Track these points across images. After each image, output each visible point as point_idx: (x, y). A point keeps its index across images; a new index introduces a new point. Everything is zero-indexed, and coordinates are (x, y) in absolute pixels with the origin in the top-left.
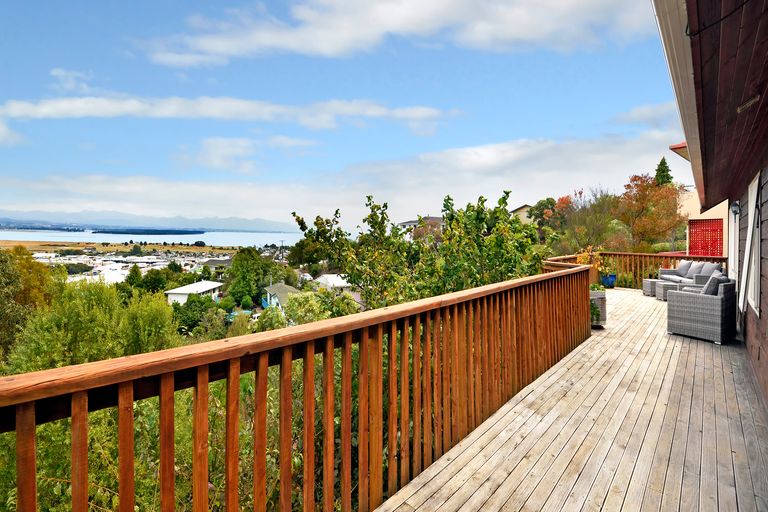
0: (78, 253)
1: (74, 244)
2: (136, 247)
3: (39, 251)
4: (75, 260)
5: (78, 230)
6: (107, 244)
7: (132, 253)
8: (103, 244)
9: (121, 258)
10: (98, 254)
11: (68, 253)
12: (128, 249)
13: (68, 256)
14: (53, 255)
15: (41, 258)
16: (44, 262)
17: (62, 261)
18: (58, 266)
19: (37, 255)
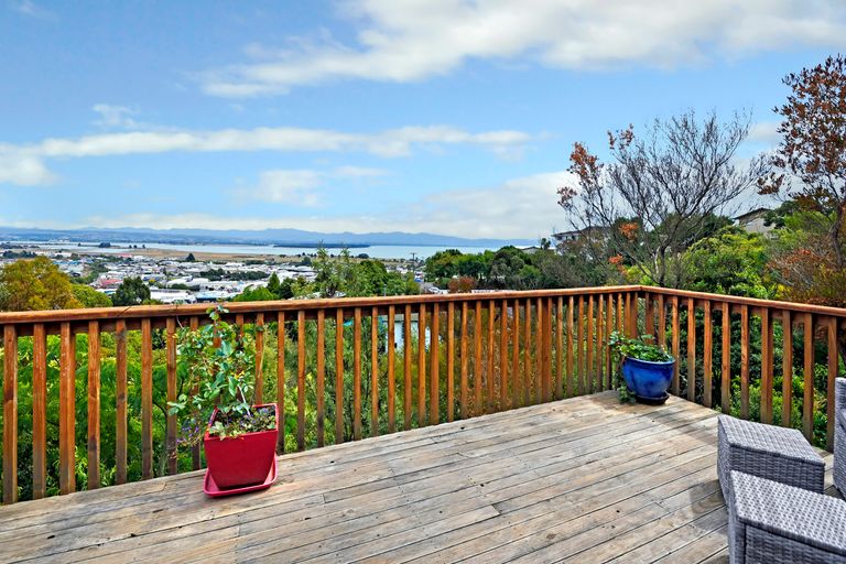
0: (259, 263)
1: (257, 256)
2: (306, 258)
3: (231, 261)
4: (256, 269)
6: (284, 256)
7: (303, 264)
8: (281, 256)
9: (293, 267)
10: (275, 264)
11: (252, 263)
12: (300, 260)
13: (252, 266)
14: (241, 264)
15: (232, 267)
16: (232, 270)
17: (246, 269)
18: (243, 273)
19: (229, 264)
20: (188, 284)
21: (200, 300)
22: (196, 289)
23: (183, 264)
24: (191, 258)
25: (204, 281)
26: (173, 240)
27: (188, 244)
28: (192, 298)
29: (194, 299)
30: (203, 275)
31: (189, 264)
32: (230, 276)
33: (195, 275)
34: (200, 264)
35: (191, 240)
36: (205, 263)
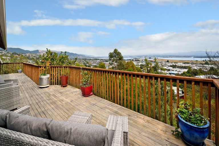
0: (188, 63)
1: (188, 61)
3: (179, 62)
4: (187, 65)
5: (190, 57)
6: (197, 61)
8: (196, 61)
9: (201, 65)
10: (194, 63)
11: (186, 63)
12: (204, 63)
13: (185, 64)
14: (182, 63)
15: (179, 64)
16: (179, 65)
17: (184, 65)
18: (182, 66)
19: (178, 63)
20: (167, 69)
21: (170, 74)
22: (169, 70)
23: (166, 63)
24: (168, 61)
25: (171, 68)
26: (164, 56)
27: (167, 57)
28: (168, 72)
29: (168, 73)
30: (171, 66)
31: (167, 63)
32: (179, 67)
33: (169, 66)
34: (170, 63)
35: (168, 56)
36: (172, 63)
